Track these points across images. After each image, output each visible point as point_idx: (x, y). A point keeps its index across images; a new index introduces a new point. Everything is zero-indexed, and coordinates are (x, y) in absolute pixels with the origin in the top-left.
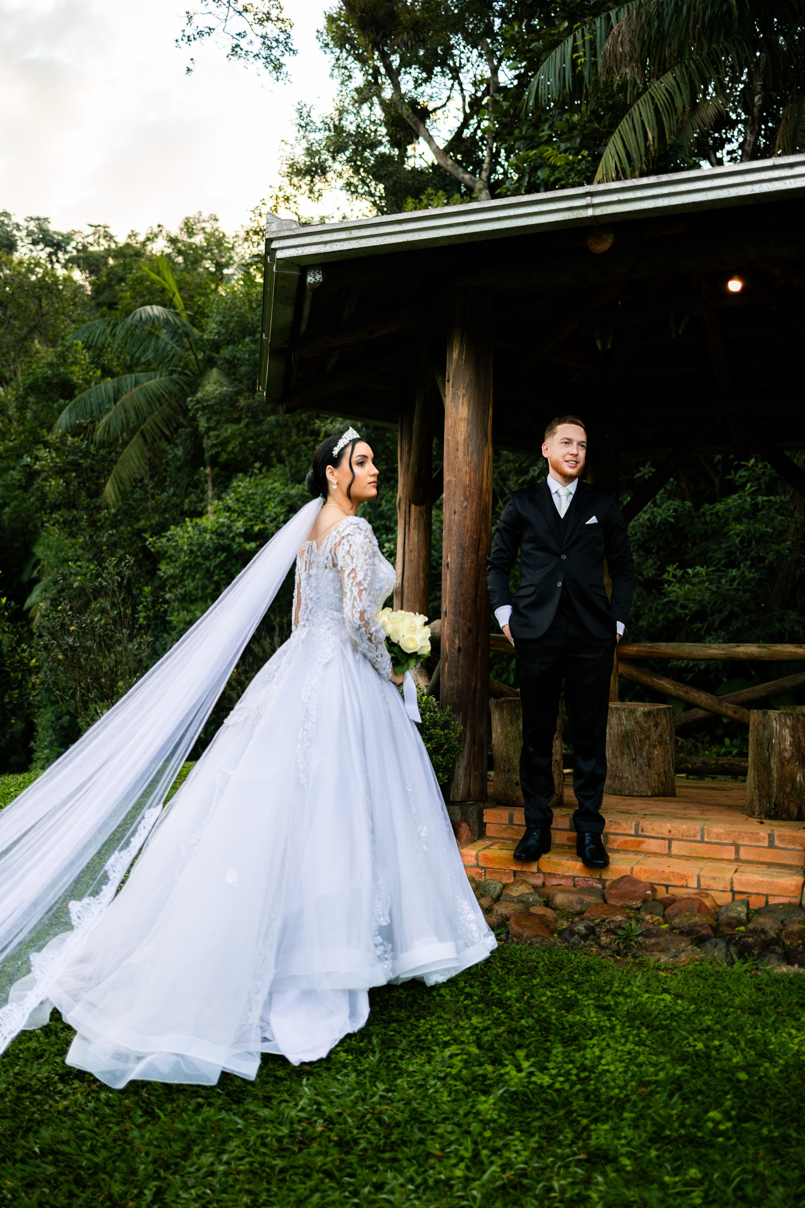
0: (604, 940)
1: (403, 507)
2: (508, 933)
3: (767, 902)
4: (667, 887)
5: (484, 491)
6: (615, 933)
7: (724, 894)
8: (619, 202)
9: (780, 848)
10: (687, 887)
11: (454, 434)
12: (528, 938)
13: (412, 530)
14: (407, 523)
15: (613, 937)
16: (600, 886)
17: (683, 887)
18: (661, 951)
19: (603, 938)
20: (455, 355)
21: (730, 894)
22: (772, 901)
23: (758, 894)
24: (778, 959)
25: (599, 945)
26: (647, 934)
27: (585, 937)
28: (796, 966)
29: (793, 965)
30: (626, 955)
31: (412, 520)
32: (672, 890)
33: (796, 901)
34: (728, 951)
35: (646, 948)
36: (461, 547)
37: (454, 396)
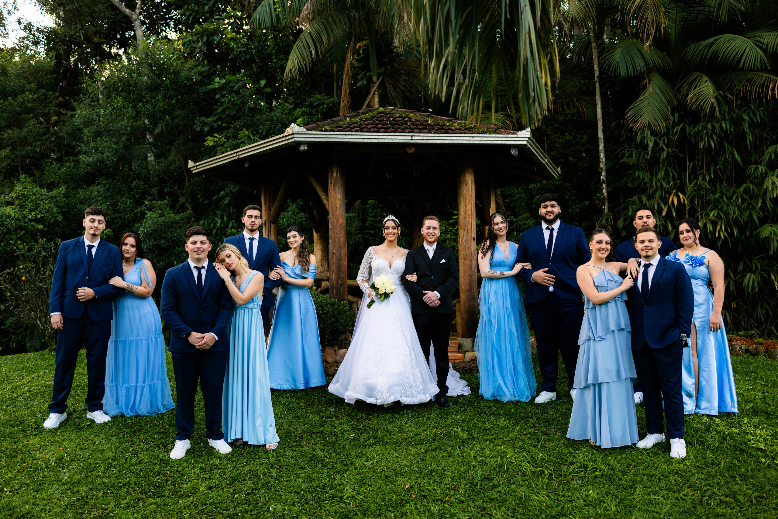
11: (335, 204)
20: (335, 174)
36: (340, 246)
37: (335, 190)
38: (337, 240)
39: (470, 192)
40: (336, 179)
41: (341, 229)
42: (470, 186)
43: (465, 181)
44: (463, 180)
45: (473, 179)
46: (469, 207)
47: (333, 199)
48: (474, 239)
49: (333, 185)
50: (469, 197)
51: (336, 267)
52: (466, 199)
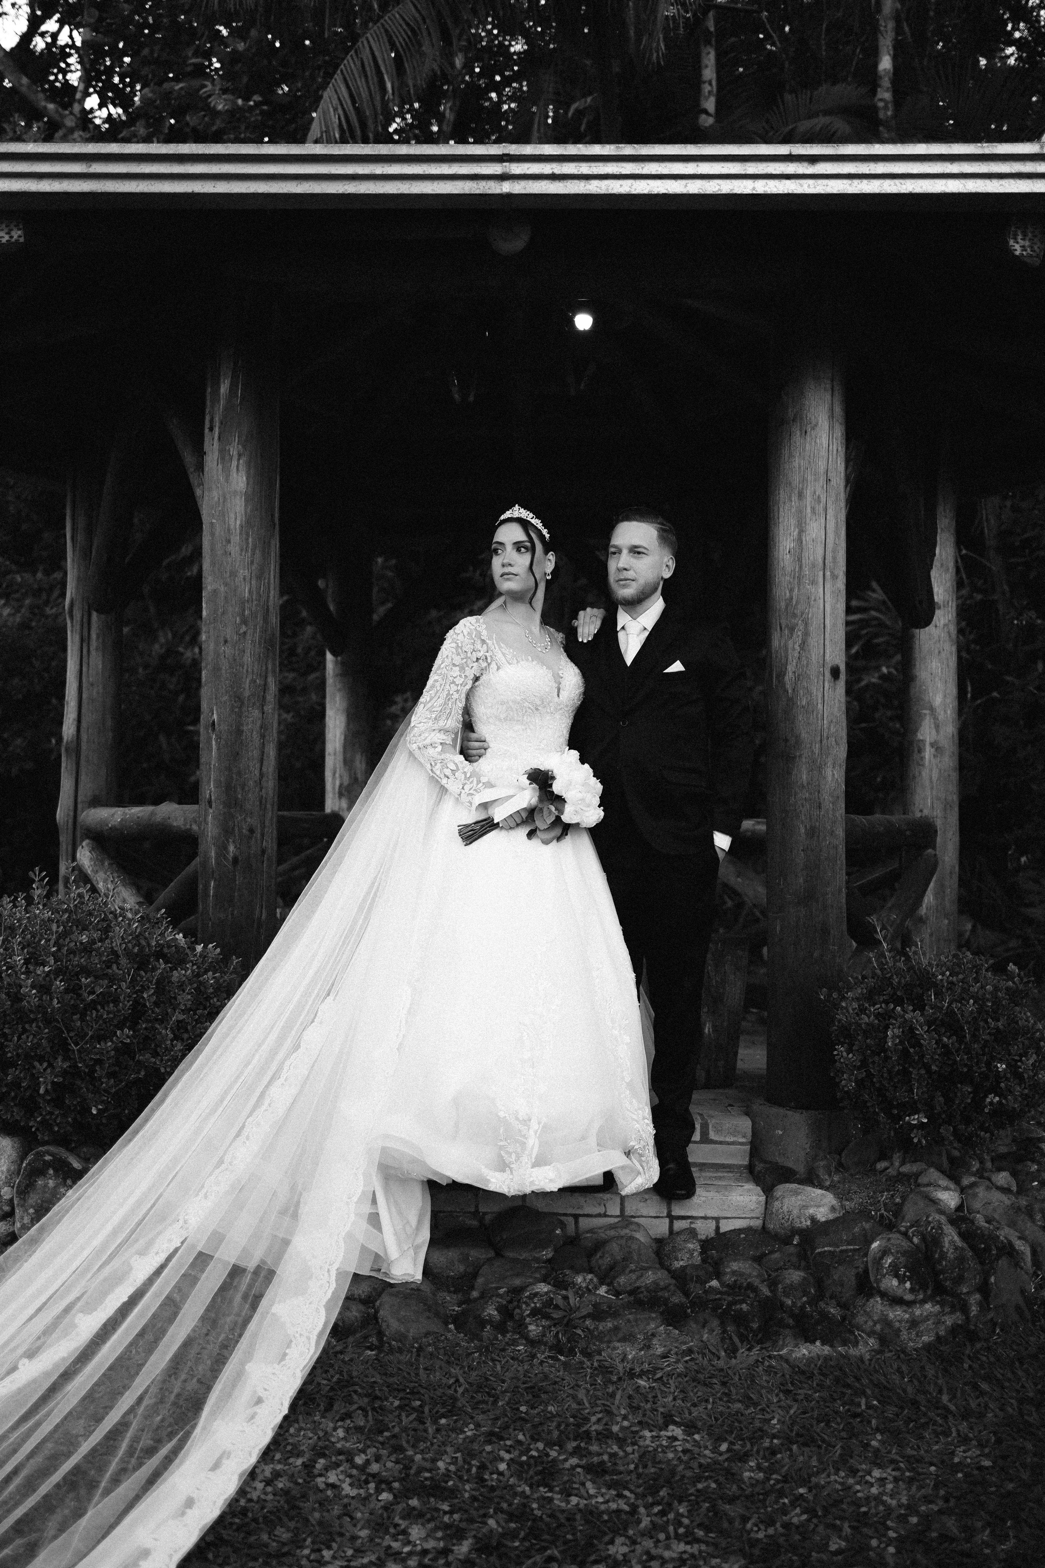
0: (533, 1329)
1: (77, 614)
2: (380, 1334)
3: (718, 1228)
4: (576, 1217)
5: (271, 609)
6: (547, 1317)
7: (657, 1221)
8: (553, 177)
9: (715, 1142)
10: (605, 1215)
11: (223, 514)
12: (415, 1340)
13: (93, 653)
14: (84, 640)
15: (544, 1322)
16: (475, 1223)
17: (599, 1215)
18: (623, 1340)
19: (532, 1327)
20: (224, 388)
21: (667, 1220)
22: (725, 1227)
23: (705, 1218)
24: (795, 1337)
25: (527, 1338)
26: (598, 1314)
27: (501, 1328)
28: (818, 1343)
29: (813, 1342)
30: (571, 1352)
31: (94, 636)
32: (584, 1223)
33: (757, 1223)
34: (724, 1331)
35: (600, 1338)
36: (238, 698)
37: (224, 456)
38: (225, 665)
39: (822, 465)
40: (229, 407)
41: (244, 622)
42: (823, 441)
43: (798, 417)
44: (791, 414)
45: (838, 410)
46: (814, 529)
47: (215, 494)
48: (835, 672)
49: (217, 431)
50: (814, 488)
51: (218, 785)
52: (801, 495)
